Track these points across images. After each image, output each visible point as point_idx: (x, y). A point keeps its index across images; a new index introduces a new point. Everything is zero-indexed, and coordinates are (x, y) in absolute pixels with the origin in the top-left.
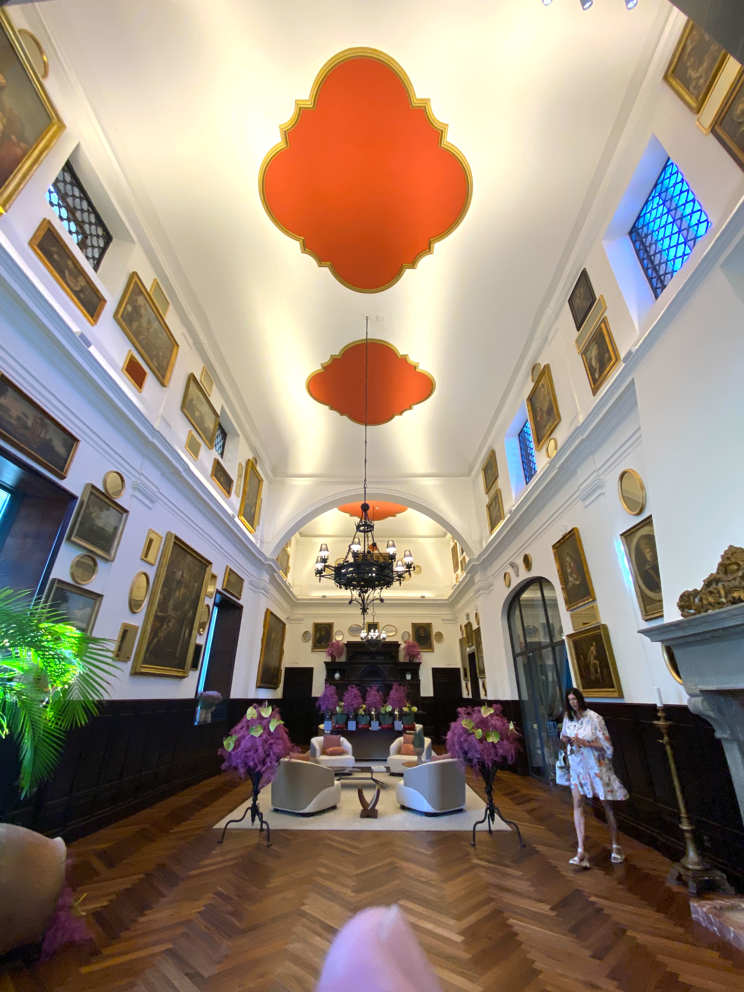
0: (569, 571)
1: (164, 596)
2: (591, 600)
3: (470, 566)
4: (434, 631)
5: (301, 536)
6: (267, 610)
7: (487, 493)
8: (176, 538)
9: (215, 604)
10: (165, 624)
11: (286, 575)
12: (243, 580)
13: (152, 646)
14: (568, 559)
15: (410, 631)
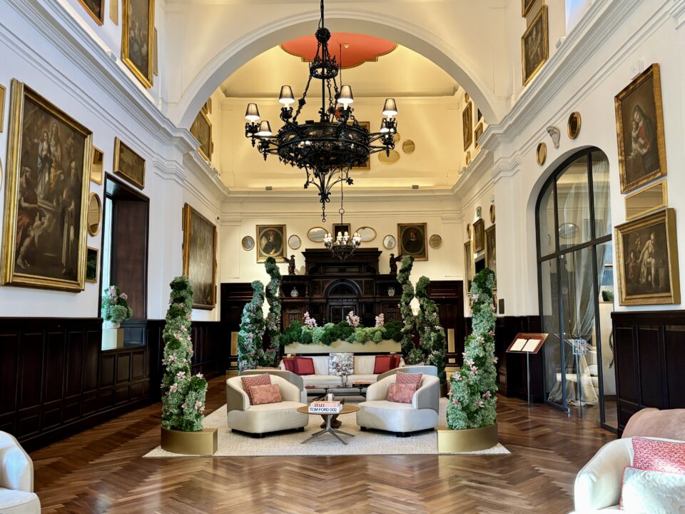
0: (634, 134)
1: (27, 179)
2: (659, 174)
3: (490, 135)
4: (430, 233)
5: (227, 96)
6: (186, 205)
7: (524, 16)
8: (27, 89)
9: (106, 195)
10: (37, 218)
11: (209, 156)
12: (144, 161)
13: (23, 249)
14: (636, 116)
15: (395, 233)
